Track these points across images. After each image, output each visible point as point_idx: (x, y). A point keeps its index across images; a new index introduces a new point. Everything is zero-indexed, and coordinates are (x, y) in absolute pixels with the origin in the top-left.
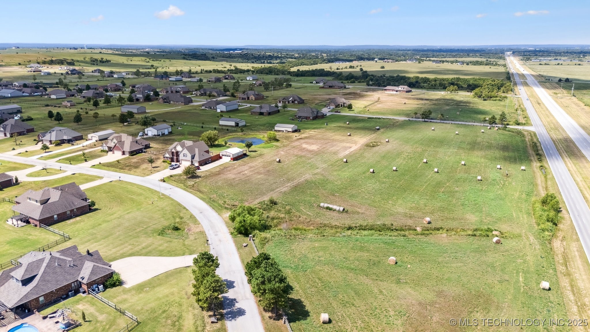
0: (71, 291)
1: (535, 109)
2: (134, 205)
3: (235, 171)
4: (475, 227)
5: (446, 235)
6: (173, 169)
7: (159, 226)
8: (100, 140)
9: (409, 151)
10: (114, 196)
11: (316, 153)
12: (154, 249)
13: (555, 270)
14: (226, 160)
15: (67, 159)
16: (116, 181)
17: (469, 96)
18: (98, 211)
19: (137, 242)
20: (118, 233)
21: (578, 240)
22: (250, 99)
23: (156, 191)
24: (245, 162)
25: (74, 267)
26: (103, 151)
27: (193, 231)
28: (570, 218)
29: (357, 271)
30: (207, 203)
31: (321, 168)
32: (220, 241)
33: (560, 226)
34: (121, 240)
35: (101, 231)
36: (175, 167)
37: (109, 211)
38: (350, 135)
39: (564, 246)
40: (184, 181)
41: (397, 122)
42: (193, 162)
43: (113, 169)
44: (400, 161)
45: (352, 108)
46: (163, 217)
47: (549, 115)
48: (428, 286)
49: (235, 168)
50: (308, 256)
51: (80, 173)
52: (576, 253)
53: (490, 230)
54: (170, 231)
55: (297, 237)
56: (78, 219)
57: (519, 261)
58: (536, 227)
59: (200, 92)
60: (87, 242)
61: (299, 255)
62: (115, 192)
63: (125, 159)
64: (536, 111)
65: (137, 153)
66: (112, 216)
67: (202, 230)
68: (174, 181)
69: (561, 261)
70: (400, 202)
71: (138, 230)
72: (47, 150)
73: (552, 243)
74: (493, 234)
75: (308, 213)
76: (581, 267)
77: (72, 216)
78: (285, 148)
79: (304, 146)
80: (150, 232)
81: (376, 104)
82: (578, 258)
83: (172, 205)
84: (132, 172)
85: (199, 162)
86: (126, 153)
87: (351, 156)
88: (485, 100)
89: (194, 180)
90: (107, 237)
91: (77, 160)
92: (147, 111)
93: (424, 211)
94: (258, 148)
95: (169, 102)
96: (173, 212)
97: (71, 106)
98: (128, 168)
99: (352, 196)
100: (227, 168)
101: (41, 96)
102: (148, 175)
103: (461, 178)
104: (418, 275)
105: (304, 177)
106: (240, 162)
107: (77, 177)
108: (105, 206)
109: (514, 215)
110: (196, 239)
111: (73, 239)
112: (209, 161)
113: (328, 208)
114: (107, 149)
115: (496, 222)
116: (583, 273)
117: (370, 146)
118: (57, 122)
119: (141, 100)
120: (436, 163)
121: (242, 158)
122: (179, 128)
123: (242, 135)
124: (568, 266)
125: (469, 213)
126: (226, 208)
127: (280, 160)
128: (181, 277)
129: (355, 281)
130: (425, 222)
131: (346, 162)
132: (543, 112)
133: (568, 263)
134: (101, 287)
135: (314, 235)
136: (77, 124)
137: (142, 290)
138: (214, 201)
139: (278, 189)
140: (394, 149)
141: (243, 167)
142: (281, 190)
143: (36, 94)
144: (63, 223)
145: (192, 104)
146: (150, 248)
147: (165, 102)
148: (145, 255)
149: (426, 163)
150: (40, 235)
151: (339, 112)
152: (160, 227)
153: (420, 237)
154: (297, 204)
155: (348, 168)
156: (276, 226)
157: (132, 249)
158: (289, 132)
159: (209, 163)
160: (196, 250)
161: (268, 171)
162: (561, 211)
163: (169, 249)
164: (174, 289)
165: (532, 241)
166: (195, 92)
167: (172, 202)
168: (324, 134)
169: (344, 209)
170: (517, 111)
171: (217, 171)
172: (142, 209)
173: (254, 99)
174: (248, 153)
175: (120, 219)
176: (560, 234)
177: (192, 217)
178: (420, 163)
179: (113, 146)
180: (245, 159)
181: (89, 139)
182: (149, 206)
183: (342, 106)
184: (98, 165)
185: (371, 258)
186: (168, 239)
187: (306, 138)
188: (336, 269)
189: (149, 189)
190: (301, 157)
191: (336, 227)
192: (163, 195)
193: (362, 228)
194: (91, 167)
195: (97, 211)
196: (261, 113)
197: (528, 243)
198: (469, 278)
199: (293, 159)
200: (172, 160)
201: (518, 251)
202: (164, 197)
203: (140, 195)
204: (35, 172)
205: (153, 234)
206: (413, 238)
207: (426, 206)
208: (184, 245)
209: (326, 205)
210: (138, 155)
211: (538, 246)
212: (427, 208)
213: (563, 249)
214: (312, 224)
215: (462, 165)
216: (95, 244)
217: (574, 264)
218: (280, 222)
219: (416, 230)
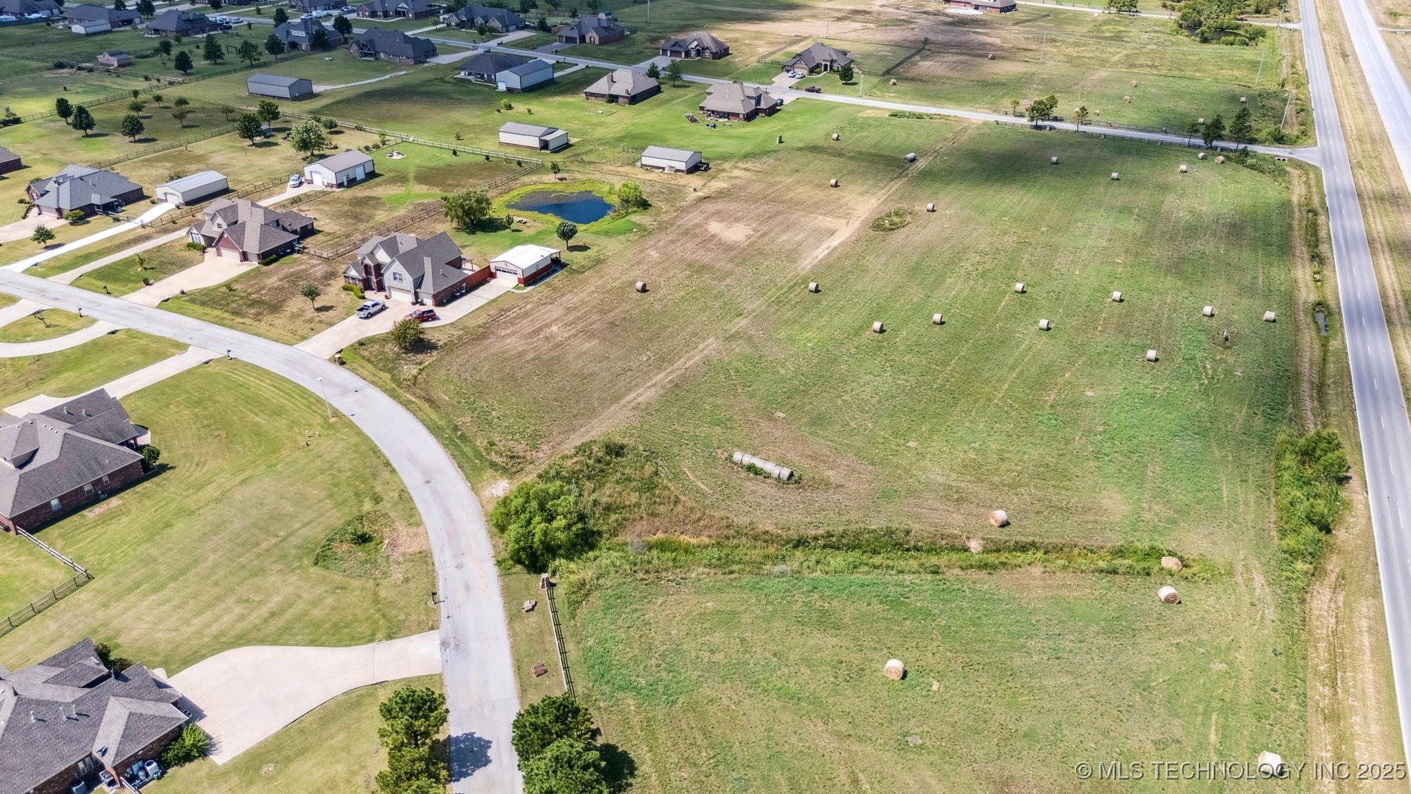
0: (78, 783)
1: (1331, 76)
2: (260, 451)
3: (526, 326)
4: (1119, 542)
5: (1042, 570)
6: (367, 318)
7: (319, 529)
8: (188, 203)
9: (981, 247)
10: (212, 417)
11: (742, 255)
12: (299, 618)
13: (1303, 700)
14: (504, 283)
15: (101, 274)
16: (219, 360)
17: (1164, 24)
18: (169, 473)
19: (258, 590)
20: (212, 558)
21: (1376, 592)
22: (588, 40)
23: (319, 400)
24: (555, 290)
25: (80, 718)
26: (192, 246)
27: (402, 549)
28: (1367, 506)
29: (803, 704)
30: (446, 446)
31: (750, 313)
32: (468, 588)
33: (1340, 534)
34: (217, 584)
35: (170, 549)
36: (372, 310)
37: (196, 475)
38: (836, 186)
39: (1338, 608)
40: (393, 361)
41: (965, 129)
42: (420, 295)
43: (216, 312)
44: (956, 286)
45: (851, 78)
46: (331, 496)
47: (1365, 101)
48: (975, 761)
49: (526, 314)
50: (685, 647)
51: (129, 330)
52: (1366, 640)
53: (1155, 553)
54: (345, 547)
55: (664, 574)
56: (114, 502)
57: (1218, 666)
58: (1276, 541)
59: (457, 16)
60: (130, 590)
61: (663, 643)
62: (215, 402)
63: (246, 276)
64: (1333, 86)
65: (279, 257)
66: (201, 494)
67: (424, 548)
68: (368, 360)
69: (1322, 668)
70: (937, 444)
71: (264, 546)
72: (49, 242)
73: (1308, 600)
74: (1162, 569)
75: (699, 483)
76: (1371, 691)
77: (97, 495)
78: (662, 236)
79: (714, 227)
80: (294, 552)
81: (917, 58)
82: (1367, 658)
83: (356, 452)
84: (262, 326)
85: (435, 296)
86: (250, 257)
87: (830, 267)
88: (1205, 40)
89: (420, 357)
90: (183, 571)
91: (124, 280)
92: (317, 88)
93: (995, 479)
94: (593, 237)
95: (375, 55)
96: (357, 478)
97: (120, 66)
98: (253, 311)
99: (818, 421)
100: (506, 311)
101: (48, 21)
102: (304, 338)
103: (1106, 352)
104: (956, 719)
105: (701, 346)
106: (540, 286)
107: (121, 342)
108: (186, 455)
109: (1225, 494)
110: (407, 580)
111: (97, 578)
112: (462, 288)
113: (751, 468)
114: (203, 243)
115: (1175, 522)
116: (1373, 714)
117: (882, 226)
118: (82, 132)
119: (304, 47)
120: (1048, 292)
121: (548, 275)
122: (396, 157)
123: (555, 183)
124: (1339, 682)
125: (1110, 487)
126: (493, 465)
127: (644, 286)
128: (359, 720)
129: (794, 740)
130: (993, 522)
131: (817, 291)
132: (1350, 89)
133: (1339, 674)
134: (152, 768)
135: (707, 570)
136: (132, 139)
137: (257, 770)
138: (463, 438)
139: (632, 395)
140: (946, 240)
141: (549, 307)
142: (640, 399)
143: (34, 16)
144: (75, 518)
145: (434, 61)
146: (288, 615)
147: (366, 55)
148: (275, 643)
149: (1023, 292)
150: (15, 560)
151: (818, 91)
152: (317, 533)
153: (974, 574)
154: (675, 450)
155: (820, 315)
156: (614, 533)
157: (242, 617)
158: (677, 171)
159: (462, 295)
160: (404, 621)
161: (613, 324)
162: (1350, 478)
163: (336, 617)
164: (339, 767)
165: (1258, 591)
166: (446, 16)
167: (358, 440)
168: (770, 179)
169: (791, 475)
170: (1283, 86)
171: (481, 323)
172: (279, 467)
173: (597, 42)
174: (566, 257)
175: (220, 506)
176: (1333, 564)
177: (404, 497)
178: (1005, 293)
179: (217, 236)
180: (557, 278)
181: (161, 201)
182: (297, 454)
183: (826, 69)
184: (177, 298)
185: (844, 655)
186: (338, 578)
187: (722, 194)
188: (750, 696)
189: (303, 391)
190: (701, 269)
191: (768, 539)
192: (336, 413)
193: (833, 543)
194: (158, 307)
195: (164, 475)
196: (611, 96)
197: (1247, 599)
198: (1082, 731)
199: (680, 276)
200: (367, 286)
201: (1217, 631)
202: (338, 422)
203: (278, 412)
204: (14, 324)
205: (301, 558)
206: (958, 579)
207: (1002, 460)
208: (376, 600)
209: (748, 459)
210: (281, 261)
211: (1272, 609)
212: (1005, 465)
213: (1334, 620)
214: (705, 527)
215: (1114, 300)
216: (152, 598)
217: (1354, 678)
218: (625, 519)
219: (966, 550)
